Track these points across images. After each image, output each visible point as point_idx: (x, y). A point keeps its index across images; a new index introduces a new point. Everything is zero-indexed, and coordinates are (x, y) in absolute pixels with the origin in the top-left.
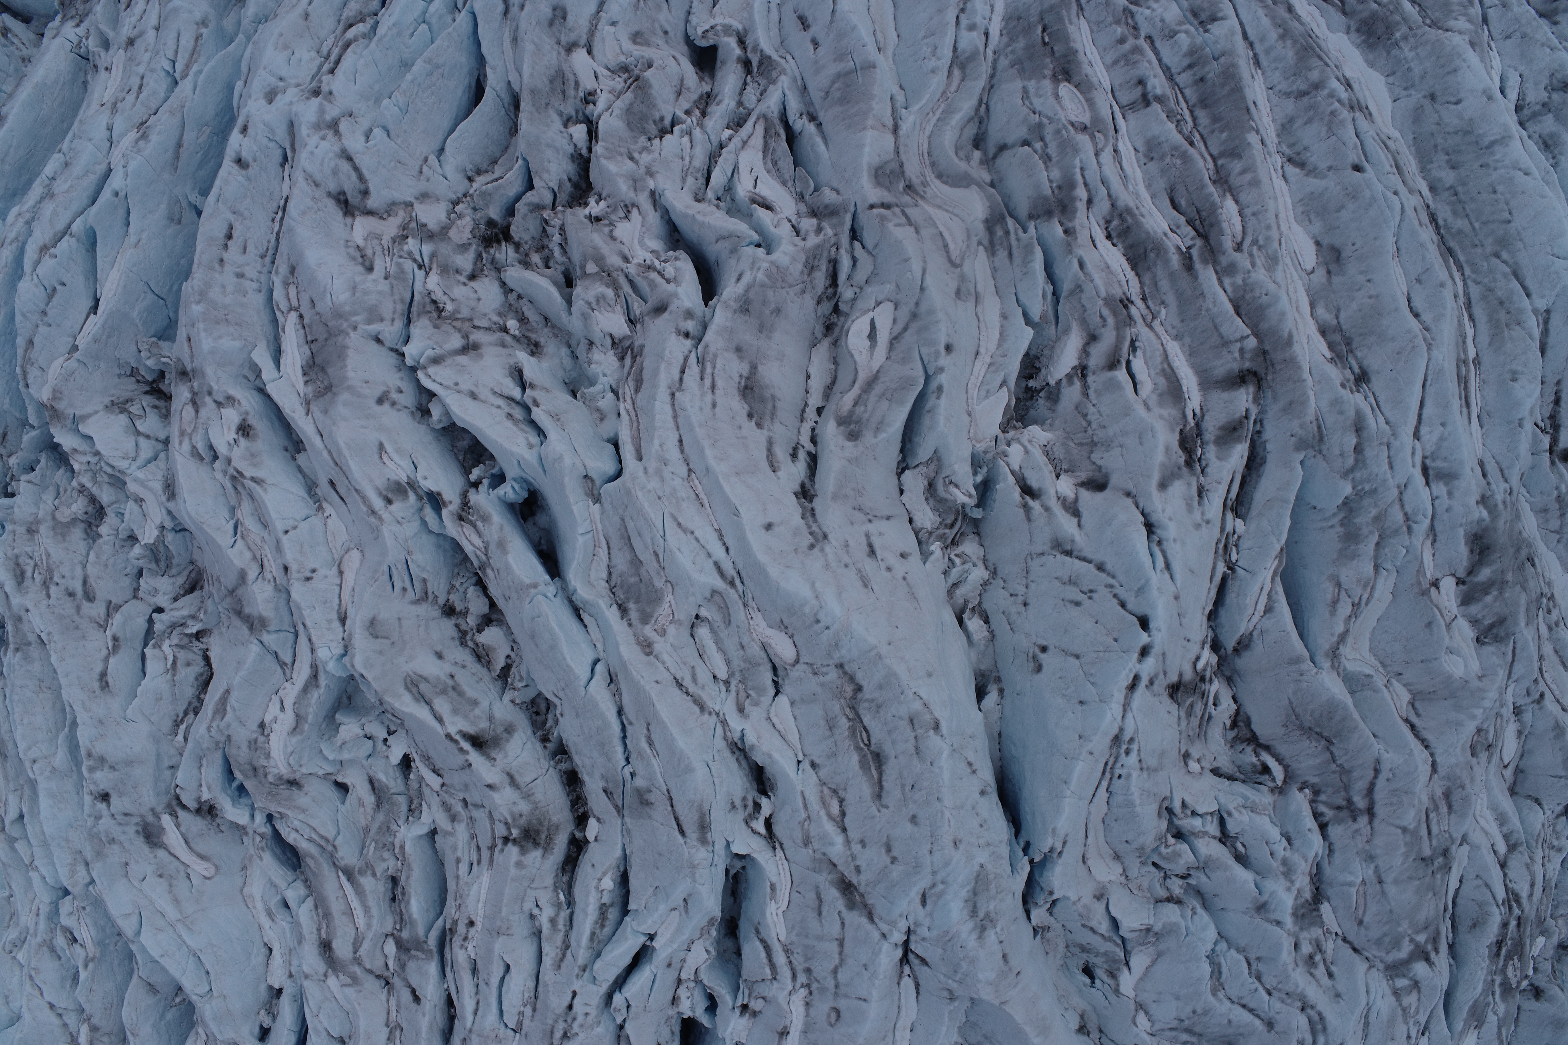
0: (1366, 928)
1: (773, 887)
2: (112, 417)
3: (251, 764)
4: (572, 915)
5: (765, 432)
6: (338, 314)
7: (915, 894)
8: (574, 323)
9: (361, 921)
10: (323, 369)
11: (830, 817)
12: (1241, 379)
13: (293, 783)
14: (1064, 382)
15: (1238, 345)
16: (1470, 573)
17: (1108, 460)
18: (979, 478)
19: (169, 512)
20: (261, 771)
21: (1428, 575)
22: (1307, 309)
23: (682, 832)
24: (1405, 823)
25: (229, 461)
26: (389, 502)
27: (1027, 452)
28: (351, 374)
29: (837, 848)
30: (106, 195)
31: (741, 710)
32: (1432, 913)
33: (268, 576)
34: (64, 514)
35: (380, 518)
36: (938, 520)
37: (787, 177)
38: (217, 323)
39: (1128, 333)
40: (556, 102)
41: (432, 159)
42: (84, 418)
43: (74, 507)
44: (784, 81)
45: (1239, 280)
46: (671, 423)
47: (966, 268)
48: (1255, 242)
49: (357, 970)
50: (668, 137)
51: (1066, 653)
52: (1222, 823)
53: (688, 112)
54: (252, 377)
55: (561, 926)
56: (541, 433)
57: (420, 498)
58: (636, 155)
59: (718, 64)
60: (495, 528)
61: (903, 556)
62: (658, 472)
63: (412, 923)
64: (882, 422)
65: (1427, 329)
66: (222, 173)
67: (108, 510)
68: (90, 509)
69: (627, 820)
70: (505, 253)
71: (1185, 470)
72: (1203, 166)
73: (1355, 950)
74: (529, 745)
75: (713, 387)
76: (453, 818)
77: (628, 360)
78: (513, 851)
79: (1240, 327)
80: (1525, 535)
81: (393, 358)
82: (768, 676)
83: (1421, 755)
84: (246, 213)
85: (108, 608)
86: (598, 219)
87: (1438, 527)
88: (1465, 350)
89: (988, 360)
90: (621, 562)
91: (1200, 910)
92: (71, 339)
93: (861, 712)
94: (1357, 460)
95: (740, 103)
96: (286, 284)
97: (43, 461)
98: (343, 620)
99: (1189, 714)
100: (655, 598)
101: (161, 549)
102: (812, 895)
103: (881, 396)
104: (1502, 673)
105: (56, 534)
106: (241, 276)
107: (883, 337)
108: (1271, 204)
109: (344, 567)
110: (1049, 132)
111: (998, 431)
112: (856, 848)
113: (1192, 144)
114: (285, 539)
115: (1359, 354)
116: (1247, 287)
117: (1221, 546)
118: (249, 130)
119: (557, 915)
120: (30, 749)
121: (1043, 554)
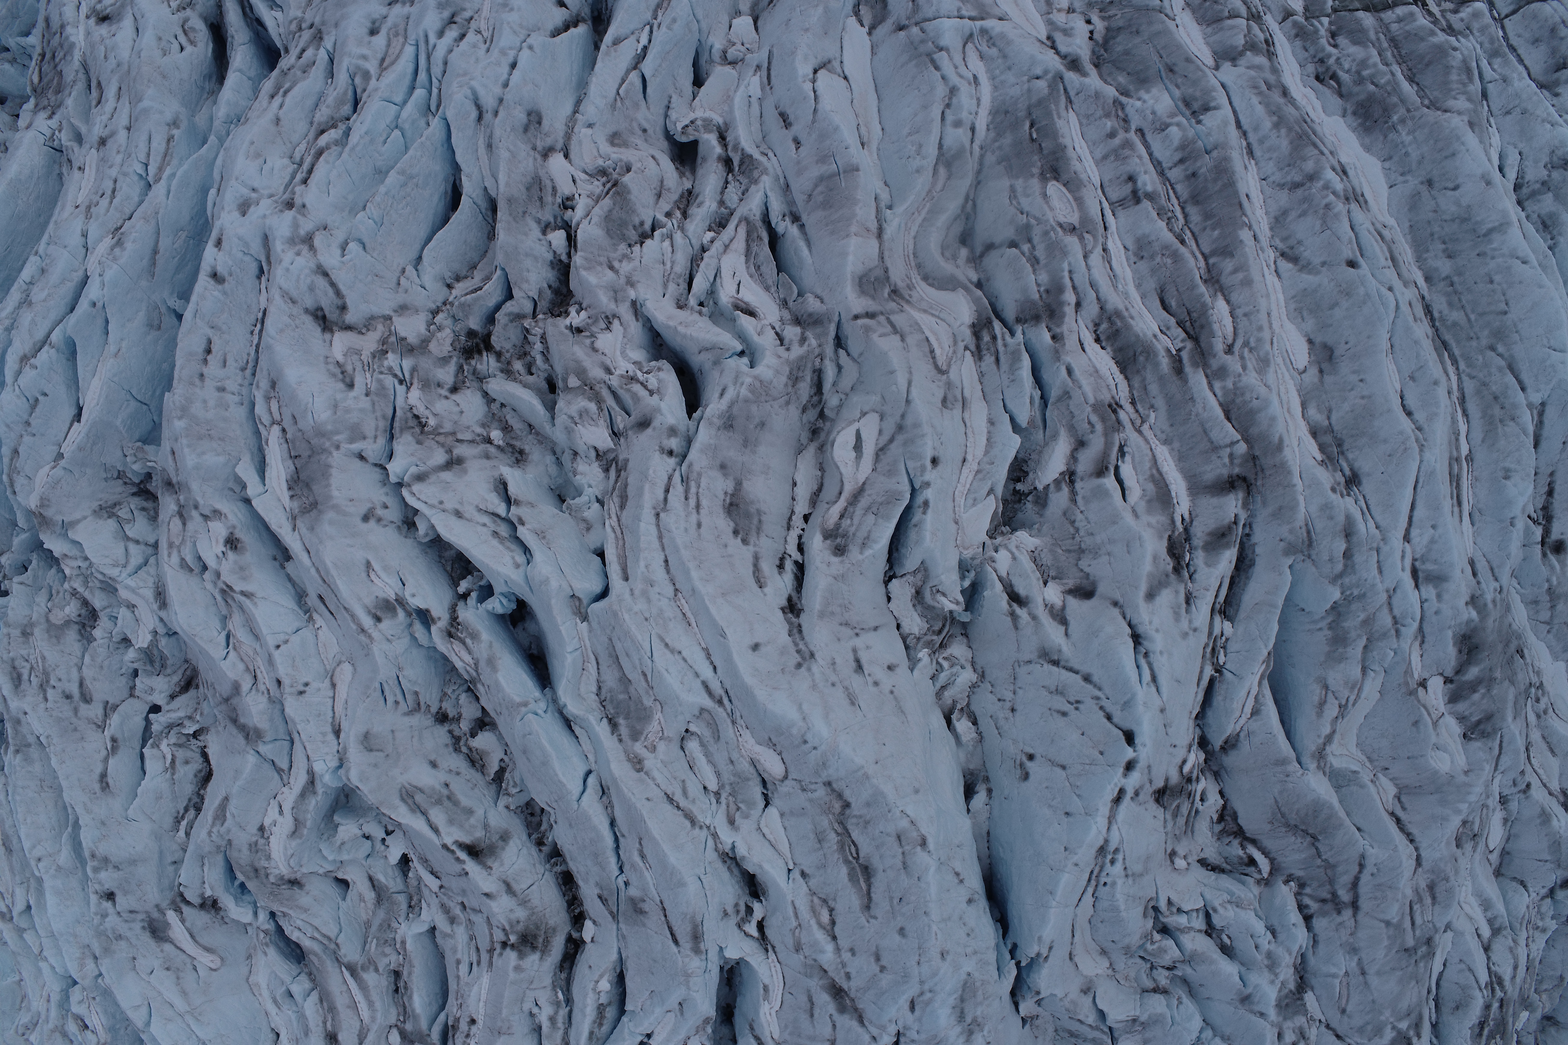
0: (1349, 1017)
1: (766, 988)
2: (101, 522)
3: (251, 865)
4: (570, 1012)
5: (751, 548)
6: (321, 433)
7: (903, 1002)
8: (558, 435)
9: (365, 1013)
10: (307, 485)
11: (820, 925)
12: (1230, 484)
13: (294, 883)
14: (1052, 488)
15: (1228, 450)
16: (1458, 672)
17: (1096, 567)
18: (967, 583)
19: (161, 620)
20: (262, 872)
21: (1416, 676)
22: (1297, 409)
23: (676, 942)
24: (1388, 917)
25: (218, 575)
26: (378, 619)
27: (1014, 558)
28: (335, 493)
29: (827, 955)
30: (83, 305)
31: (731, 822)
32: (1414, 1000)
33: (262, 688)
34: (58, 617)
35: (370, 637)
36: (926, 626)
37: (770, 282)
38: (200, 438)
39: (1117, 439)
40: (534, 210)
41: (410, 269)
42: (73, 524)
43: (67, 610)
44: (766, 181)
45: (1229, 384)
46: (656, 544)
47: (953, 375)
48: (1246, 344)
50: (648, 242)
51: (1053, 763)
52: (1208, 916)
53: (668, 215)
54: (238, 489)
55: (560, 1024)
56: (526, 550)
57: (409, 614)
58: (616, 264)
59: (699, 160)
60: (484, 646)
61: (890, 668)
62: (645, 594)
63: (416, 1017)
64: (867, 538)
65: (1419, 429)
66: (198, 288)
67: (101, 614)
68: (83, 612)
69: (621, 925)
70: (487, 363)
71: (1173, 577)
72: (1194, 265)
73: (1338, 1037)
74: (525, 851)
75: (698, 507)
76: (452, 920)
77: (613, 473)
78: (511, 956)
79: (1230, 433)
80: (1514, 627)
81: (376, 474)
82: (757, 791)
83: (1406, 850)
84: (224, 327)
85: (105, 709)
86: (579, 330)
87: (1427, 629)
88: (1458, 448)
89: (975, 467)
90: (610, 679)
91: (1185, 1000)
92: (56, 448)
93: (849, 827)
94: (1346, 566)
95: (722, 203)
96: (268, 399)
97: (34, 562)
98: (337, 733)
99: (1175, 815)
100: (644, 716)
101: (155, 652)
102: (805, 999)
103: (868, 509)
104: (1488, 768)
105: (50, 637)
106: (222, 389)
107: (869, 449)
108: (1263, 303)
109: (337, 679)
110: (1037, 234)
111: (985, 538)
112: (846, 956)
113: (1183, 242)
114: (276, 654)
115: (1350, 456)
116: (1238, 391)
117: (1209, 650)
118: (224, 244)
119: (556, 1013)
120: (34, 847)
121: (1030, 662)
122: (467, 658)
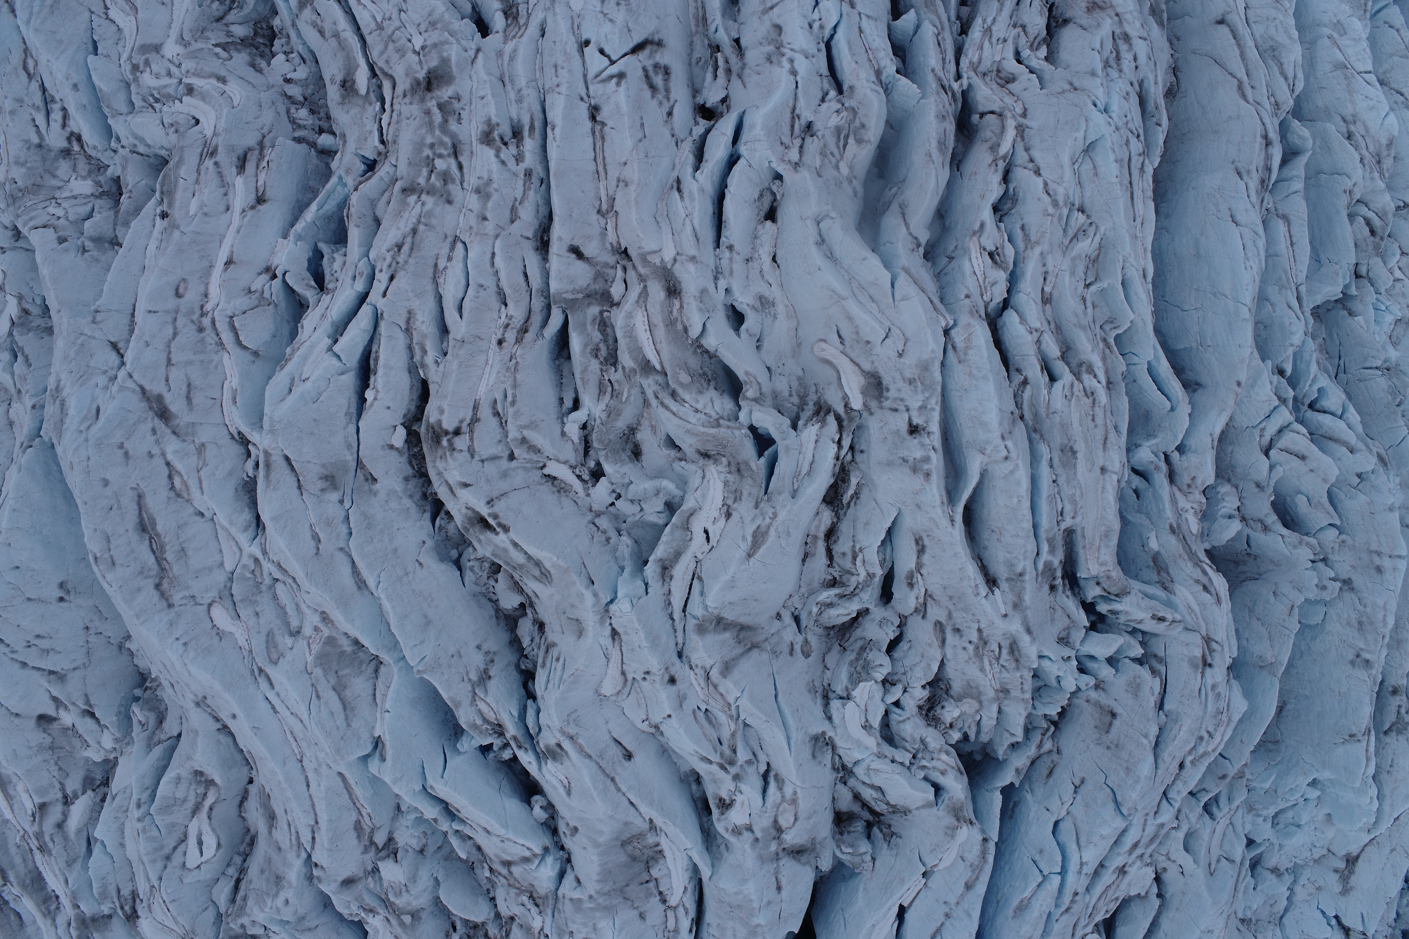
1: (235, 400)
2: (901, 803)
3: (742, 476)
6: (610, 909)
7: (104, 417)
9: (639, 320)
10: (634, 859)
11: (179, 475)
13: (704, 456)
14: (80, 793)
17: (39, 738)
19: (830, 718)
20: (733, 468)
23: (287, 459)
25: (736, 777)
26: (558, 746)
27: (100, 743)
28: (595, 858)
29: (172, 446)
31: (255, 560)
33: (697, 671)
34: (969, 706)
35: (563, 733)
36: (158, 693)
39: (37, 827)
42: (928, 805)
43: (956, 713)
46: (315, 801)
49: (642, 270)
51: (40, 600)
64: (177, 783)
67: (915, 711)
68: (939, 711)
69: (354, 458)
75: (288, 825)
76: (524, 440)
85: (925, 612)
89: (129, 814)
92: (930, 884)
96: (675, 931)
98: (614, 633)
100: (321, 659)
102: (195, 401)
103: (185, 800)
107: (192, 842)
109: (621, 677)
111: (120, 760)
112: (156, 451)
114: (672, 709)
119: (422, 357)
120: (1012, 472)
121: (74, 669)
122: (482, 706)
